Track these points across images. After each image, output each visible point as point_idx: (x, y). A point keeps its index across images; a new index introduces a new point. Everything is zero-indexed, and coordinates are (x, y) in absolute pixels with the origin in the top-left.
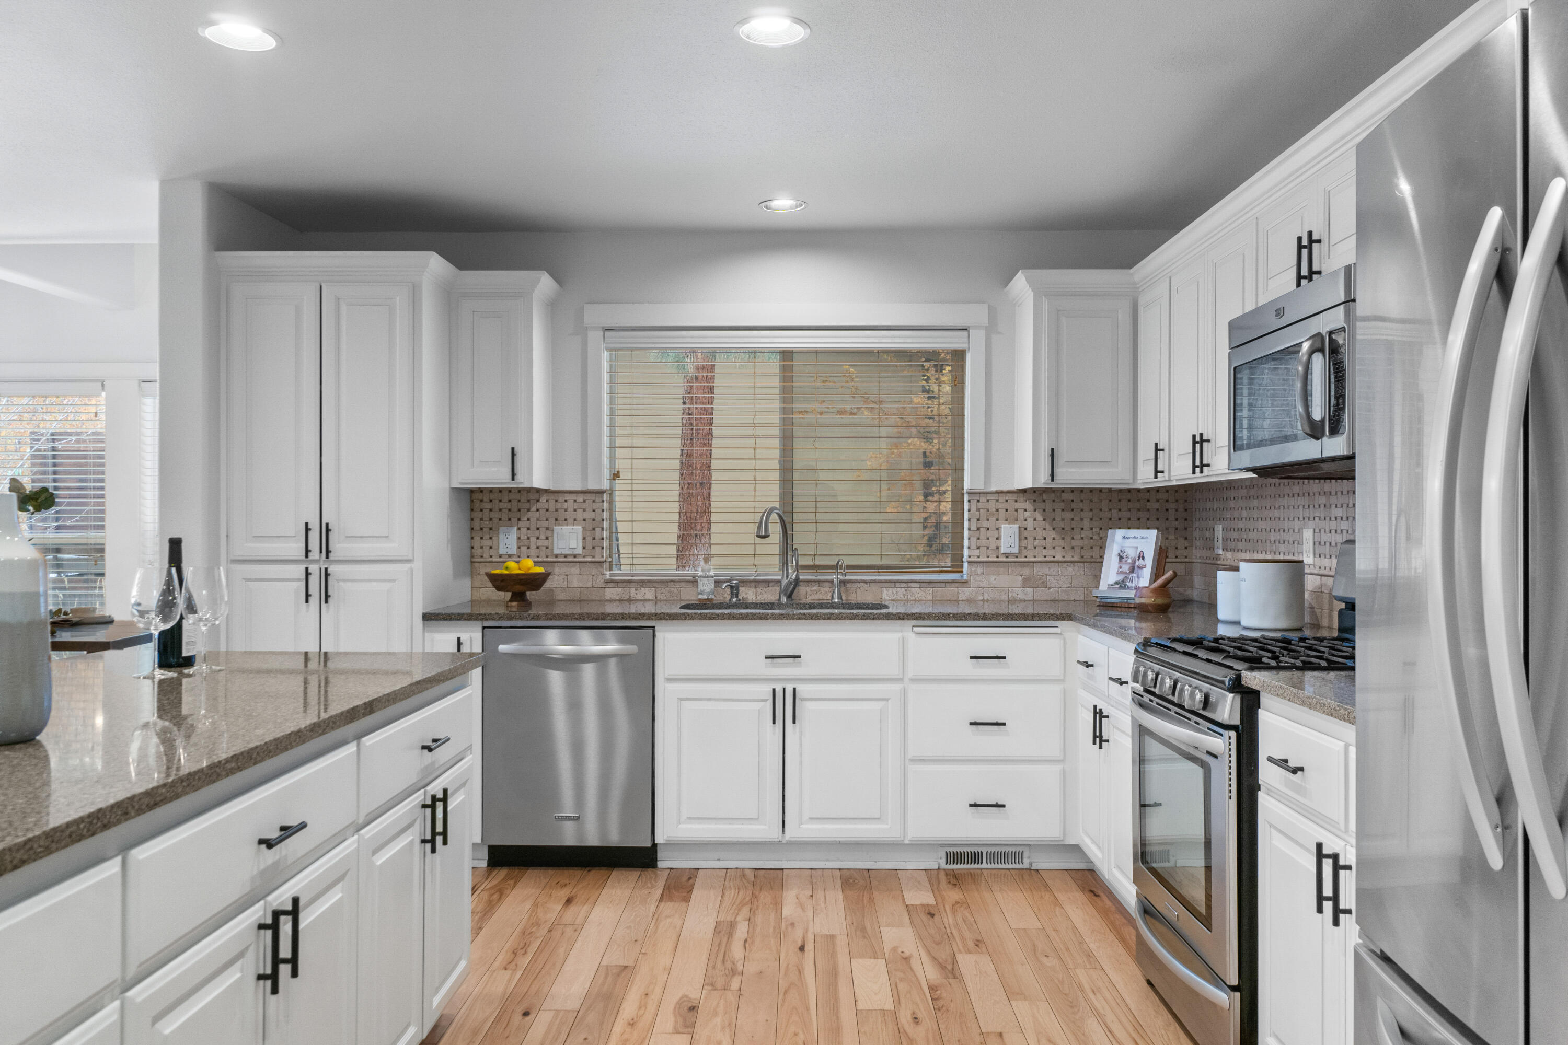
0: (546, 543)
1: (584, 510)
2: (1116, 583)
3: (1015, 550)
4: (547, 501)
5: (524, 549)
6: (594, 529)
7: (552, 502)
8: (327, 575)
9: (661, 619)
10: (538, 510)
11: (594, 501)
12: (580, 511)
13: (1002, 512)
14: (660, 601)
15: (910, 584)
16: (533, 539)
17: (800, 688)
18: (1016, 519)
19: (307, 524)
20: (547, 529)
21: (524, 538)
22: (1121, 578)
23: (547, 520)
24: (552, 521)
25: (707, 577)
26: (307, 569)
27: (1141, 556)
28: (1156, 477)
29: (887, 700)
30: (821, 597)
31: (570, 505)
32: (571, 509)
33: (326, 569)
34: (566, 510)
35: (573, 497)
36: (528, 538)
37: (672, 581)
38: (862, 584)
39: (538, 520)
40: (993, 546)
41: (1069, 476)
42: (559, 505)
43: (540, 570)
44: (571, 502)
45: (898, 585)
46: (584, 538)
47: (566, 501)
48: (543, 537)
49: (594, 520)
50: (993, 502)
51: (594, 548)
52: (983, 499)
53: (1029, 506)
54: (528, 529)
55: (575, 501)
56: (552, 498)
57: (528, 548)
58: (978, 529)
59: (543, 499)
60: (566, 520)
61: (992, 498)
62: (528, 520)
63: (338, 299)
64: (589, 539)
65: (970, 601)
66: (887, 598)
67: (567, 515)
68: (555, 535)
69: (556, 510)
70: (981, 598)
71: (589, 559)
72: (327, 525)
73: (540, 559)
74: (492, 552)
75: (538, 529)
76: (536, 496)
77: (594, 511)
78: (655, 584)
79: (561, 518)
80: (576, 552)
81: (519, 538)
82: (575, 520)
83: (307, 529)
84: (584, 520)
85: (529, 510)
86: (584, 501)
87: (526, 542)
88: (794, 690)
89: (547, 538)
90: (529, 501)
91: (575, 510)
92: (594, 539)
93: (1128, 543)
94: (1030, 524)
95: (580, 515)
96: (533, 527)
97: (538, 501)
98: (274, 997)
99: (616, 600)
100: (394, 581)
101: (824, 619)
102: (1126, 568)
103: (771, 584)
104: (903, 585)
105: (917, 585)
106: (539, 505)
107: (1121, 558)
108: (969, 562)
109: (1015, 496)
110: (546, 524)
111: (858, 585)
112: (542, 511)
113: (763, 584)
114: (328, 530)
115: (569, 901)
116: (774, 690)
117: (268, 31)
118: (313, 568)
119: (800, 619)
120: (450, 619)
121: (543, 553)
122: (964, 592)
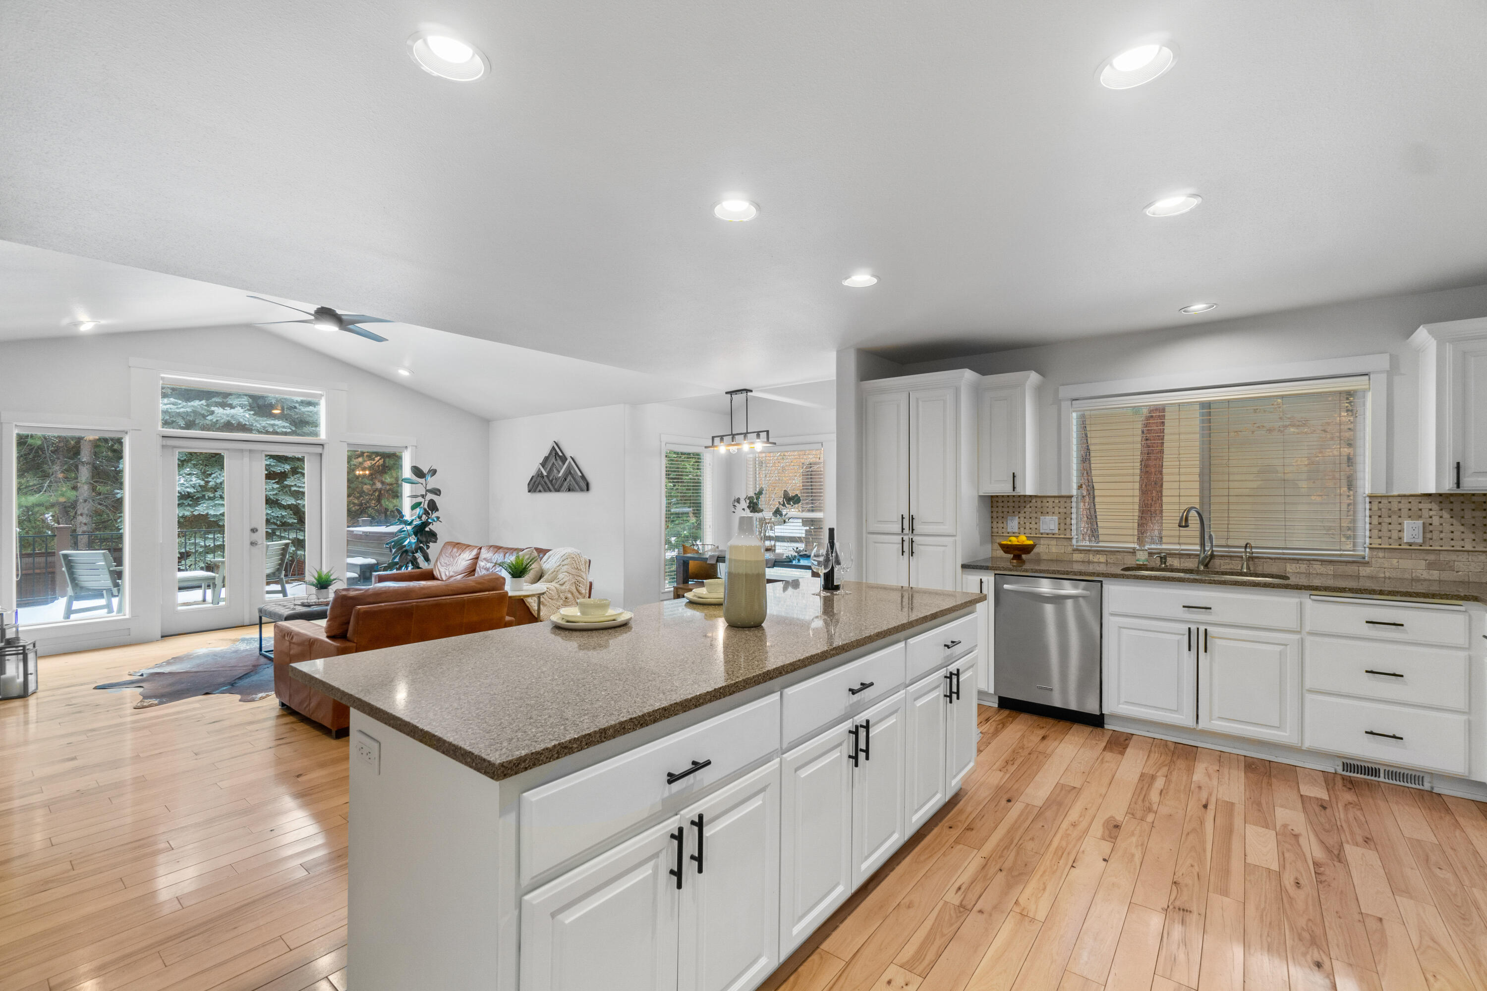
0: (1036, 526)
1: (1059, 508)
3: (1420, 541)
4: (1036, 502)
5: (1022, 529)
6: (1065, 519)
7: (1039, 503)
8: (912, 542)
9: (1106, 577)
10: (1030, 507)
11: (1065, 502)
12: (1057, 508)
13: (1405, 511)
14: (1110, 563)
15: (1312, 562)
16: (1028, 524)
17: (1209, 629)
18: (1420, 517)
19: (902, 515)
20: (1036, 518)
21: (1022, 523)
23: (1036, 513)
24: (1039, 514)
25: (1143, 550)
26: (902, 538)
29: (1286, 645)
30: (1232, 567)
31: (1050, 504)
32: (1051, 507)
33: (912, 539)
34: (1048, 507)
35: (1053, 499)
36: (1025, 523)
37: (1118, 551)
38: (1268, 560)
39: (1030, 513)
40: (1396, 538)
41: (1477, 484)
42: (1043, 504)
43: (1031, 542)
45: (1300, 562)
46: (1059, 524)
47: (1048, 502)
48: (1033, 523)
49: (1065, 513)
50: (1395, 504)
51: (1065, 530)
52: (1384, 501)
53: (1435, 506)
54: (1025, 518)
55: (1053, 502)
56: (1039, 500)
57: (1025, 529)
58: (1381, 523)
59: (1034, 501)
60: (1048, 513)
61: (1395, 500)
62: (1025, 512)
63: (917, 399)
64: (1062, 525)
65: (1371, 577)
66: (1291, 571)
67: (1048, 510)
68: (1041, 522)
69: (1042, 507)
70: (1382, 577)
71: (1063, 536)
72: (912, 516)
73: (1032, 535)
74: (1004, 530)
75: (1031, 518)
76: (1030, 499)
77: (1065, 508)
78: (1106, 553)
79: (1045, 511)
80: (1054, 532)
81: (1019, 523)
82: (1053, 513)
83: (903, 518)
84: (1059, 513)
85: (1025, 507)
86: (1059, 502)
87: (1024, 525)
88: (1206, 630)
89: (1036, 523)
90: (1025, 502)
91: (1053, 507)
92: (1065, 524)
94: (1436, 521)
95: (1057, 510)
96: (1028, 517)
97: (1031, 502)
98: (857, 768)
99: (1080, 562)
100: (946, 546)
101: (1231, 585)
103: (1191, 557)
104: (1305, 562)
106: (1031, 504)
108: (1370, 548)
109: (1419, 499)
110: (1035, 515)
111: (1265, 560)
112: (1033, 508)
113: (1185, 556)
114: (913, 519)
115: (1044, 738)
116: (1189, 629)
117: (873, 276)
118: (906, 538)
119: (1210, 583)
120: (977, 568)
121: (1034, 531)
122: (1365, 571)
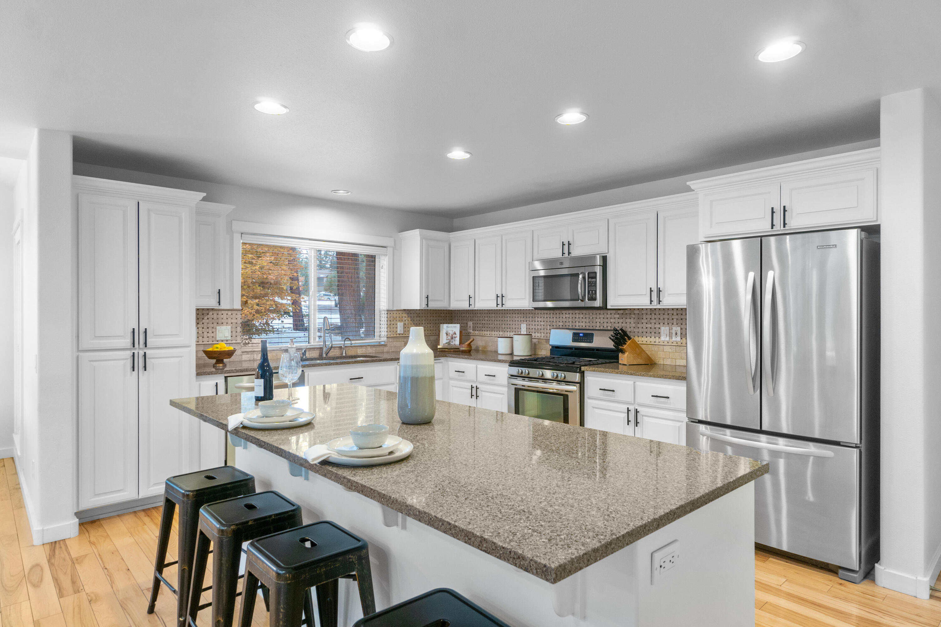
0: (212, 335)
1: (232, 319)
2: (446, 343)
3: (402, 332)
4: (213, 314)
5: (201, 338)
6: (236, 328)
7: (215, 315)
8: (146, 356)
9: (309, 367)
10: (208, 319)
11: (236, 314)
12: (229, 319)
13: (398, 317)
15: (367, 347)
16: (205, 333)
18: (402, 321)
20: (213, 328)
21: (200, 332)
22: (448, 341)
23: (213, 323)
24: (215, 324)
25: (292, 348)
26: (133, 353)
27: (455, 333)
28: (469, 307)
30: (335, 354)
31: (225, 316)
32: (225, 318)
33: (145, 353)
34: (222, 319)
35: (227, 312)
36: (203, 333)
37: (273, 350)
38: (350, 348)
39: (208, 323)
40: (395, 331)
41: (433, 305)
42: (219, 316)
44: (225, 315)
46: (232, 332)
47: (222, 314)
48: (210, 332)
49: (236, 323)
50: (395, 314)
51: (236, 336)
52: (392, 313)
53: (406, 315)
54: (203, 328)
55: (227, 314)
56: (215, 313)
57: (203, 337)
58: (390, 324)
59: (211, 313)
60: (222, 323)
61: (395, 312)
62: (203, 323)
63: (149, 210)
64: (234, 333)
65: (387, 352)
66: (359, 353)
67: (223, 321)
68: (217, 331)
69: (218, 319)
70: (391, 351)
71: (235, 342)
73: (210, 343)
75: (208, 328)
76: (207, 312)
77: (236, 319)
79: (220, 322)
80: (228, 339)
81: (198, 333)
82: (227, 323)
84: (232, 323)
85: (203, 319)
86: (232, 314)
87: (202, 334)
89: (213, 332)
90: (203, 314)
91: (227, 319)
92: (237, 332)
93: (449, 329)
94: (407, 322)
95: (229, 321)
96: (205, 327)
97: (208, 314)
99: (248, 361)
100: (181, 357)
101: (371, 362)
102: (449, 338)
103: (315, 349)
104: (365, 347)
105: (370, 347)
106: (208, 316)
107: (447, 334)
108: (387, 337)
109: (402, 312)
110: (212, 325)
111: (349, 348)
112: (210, 319)
113: (312, 350)
118: (136, 352)
119: (362, 363)
121: (210, 340)
122: (386, 349)
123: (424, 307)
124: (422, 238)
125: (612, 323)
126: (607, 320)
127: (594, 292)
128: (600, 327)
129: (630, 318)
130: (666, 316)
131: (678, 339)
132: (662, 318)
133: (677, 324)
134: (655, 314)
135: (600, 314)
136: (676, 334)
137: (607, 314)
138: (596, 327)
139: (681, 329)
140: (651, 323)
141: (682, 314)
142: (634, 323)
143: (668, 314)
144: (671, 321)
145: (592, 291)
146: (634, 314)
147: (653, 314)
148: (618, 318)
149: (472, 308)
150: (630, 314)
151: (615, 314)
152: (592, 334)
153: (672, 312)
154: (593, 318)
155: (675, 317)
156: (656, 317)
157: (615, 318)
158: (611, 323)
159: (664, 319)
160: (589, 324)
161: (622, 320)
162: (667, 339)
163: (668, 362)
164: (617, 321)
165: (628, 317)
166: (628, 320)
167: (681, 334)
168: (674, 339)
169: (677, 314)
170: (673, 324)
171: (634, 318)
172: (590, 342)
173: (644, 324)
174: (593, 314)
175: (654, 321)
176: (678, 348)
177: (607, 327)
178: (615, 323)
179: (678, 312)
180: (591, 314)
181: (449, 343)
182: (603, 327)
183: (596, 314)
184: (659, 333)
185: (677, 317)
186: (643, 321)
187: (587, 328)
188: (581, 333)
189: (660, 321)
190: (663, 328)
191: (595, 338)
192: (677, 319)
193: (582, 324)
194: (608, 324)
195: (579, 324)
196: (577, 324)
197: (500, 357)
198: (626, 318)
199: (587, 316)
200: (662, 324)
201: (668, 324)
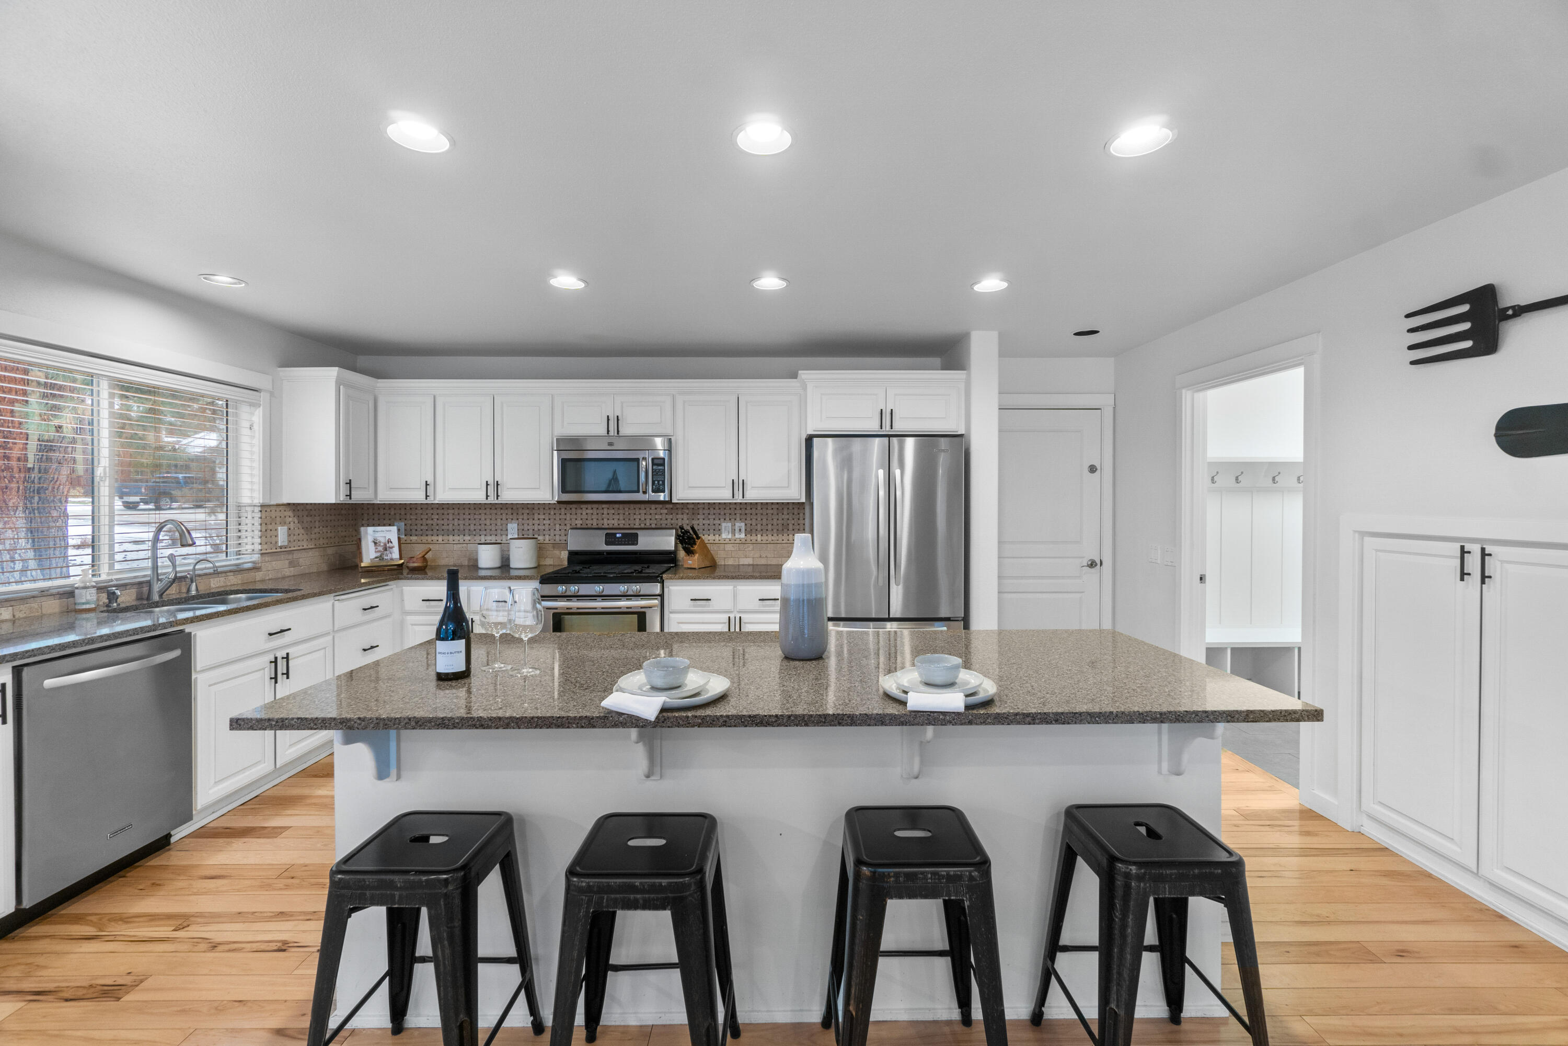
2: (376, 558)
3: (286, 544)
9: (201, 621)
13: (278, 518)
15: (228, 574)
18: (285, 523)
22: (378, 554)
27: (389, 541)
28: (426, 499)
40: (274, 542)
41: (359, 496)
45: (220, 575)
50: (273, 511)
52: (268, 510)
53: (290, 513)
58: (266, 531)
61: (273, 509)
65: (263, 581)
70: (268, 578)
93: (377, 535)
94: (292, 526)
101: (301, 599)
102: (381, 549)
104: (224, 575)
105: (232, 574)
107: (375, 543)
108: (262, 554)
109: (285, 508)
122: (259, 576)
123: (342, 499)
124: (339, 383)
125: (658, 520)
126: (650, 517)
127: (661, 482)
128: (640, 525)
129: (682, 514)
130: (728, 511)
131: (743, 536)
132: (722, 513)
133: (741, 520)
134: (714, 509)
135: (640, 509)
136: (740, 530)
137: (651, 509)
138: (635, 525)
139: (746, 525)
140: (709, 519)
141: (746, 509)
142: (688, 519)
143: (730, 509)
144: (734, 516)
145: (658, 481)
146: (688, 509)
147: (712, 509)
148: (666, 514)
149: (431, 500)
150: (682, 509)
151: (661, 509)
152: (636, 535)
153: (735, 506)
154: (629, 514)
155: (738, 512)
156: (715, 512)
157: (661, 514)
158: (656, 519)
159: (725, 514)
160: (623, 522)
161: (671, 516)
162: (730, 536)
163: (730, 562)
164: (664, 517)
165: (680, 512)
166: (680, 516)
167: (746, 530)
168: (737, 536)
169: (741, 509)
170: (735, 519)
171: (688, 514)
172: (633, 544)
173: (701, 520)
174: (629, 509)
175: (714, 516)
176: (742, 546)
177: (651, 525)
178: (661, 519)
179: (742, 506)
180: (627, 509)
181: (381, 558)
182: (645, 525)
183: (635, 509)
184: (719, 530)
185: (740, 511)
186: (699, 517)
187: (621, 526)
188: (618, 533)
189: (720, 517)
190: (724, 525)
191: (640, 539)
192: (741, 514)
193: (613, 522)
194: (651, 521)
195: (609, 522)
196: (605, 521)
197: (482, 573)
198: (677, 514)
199: (621, 511)
200: (722, 520)
201: (730, 519)
